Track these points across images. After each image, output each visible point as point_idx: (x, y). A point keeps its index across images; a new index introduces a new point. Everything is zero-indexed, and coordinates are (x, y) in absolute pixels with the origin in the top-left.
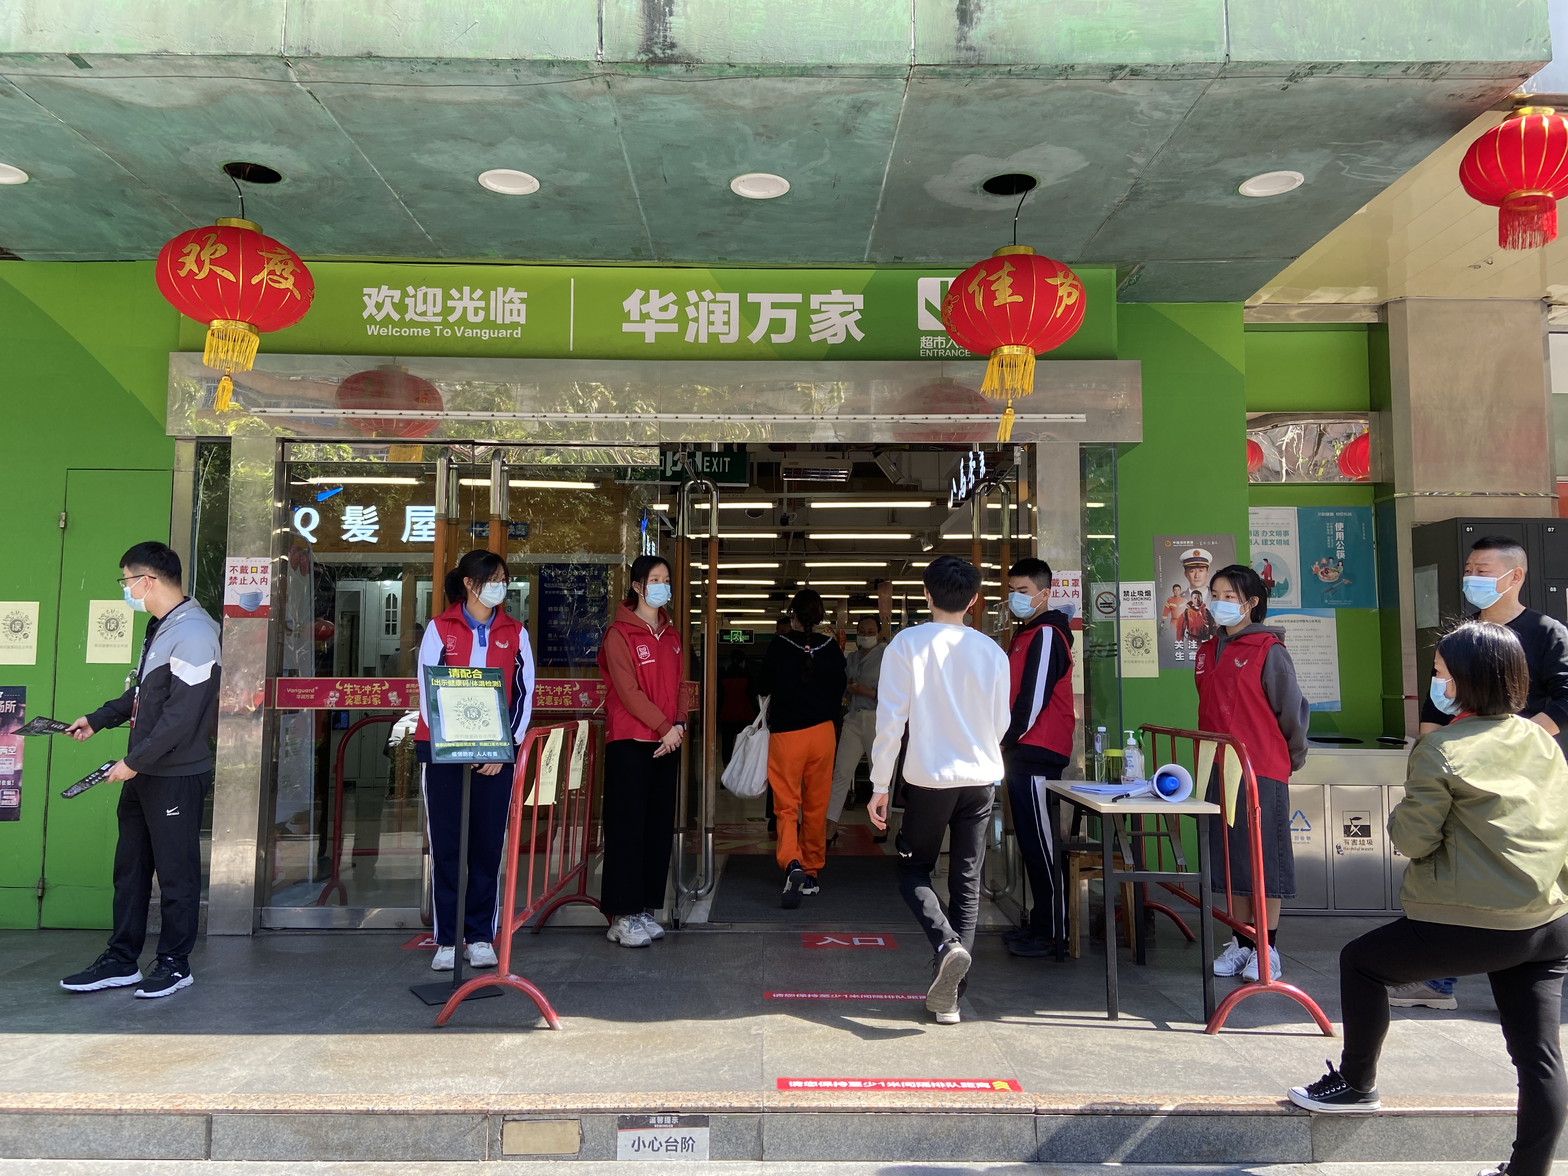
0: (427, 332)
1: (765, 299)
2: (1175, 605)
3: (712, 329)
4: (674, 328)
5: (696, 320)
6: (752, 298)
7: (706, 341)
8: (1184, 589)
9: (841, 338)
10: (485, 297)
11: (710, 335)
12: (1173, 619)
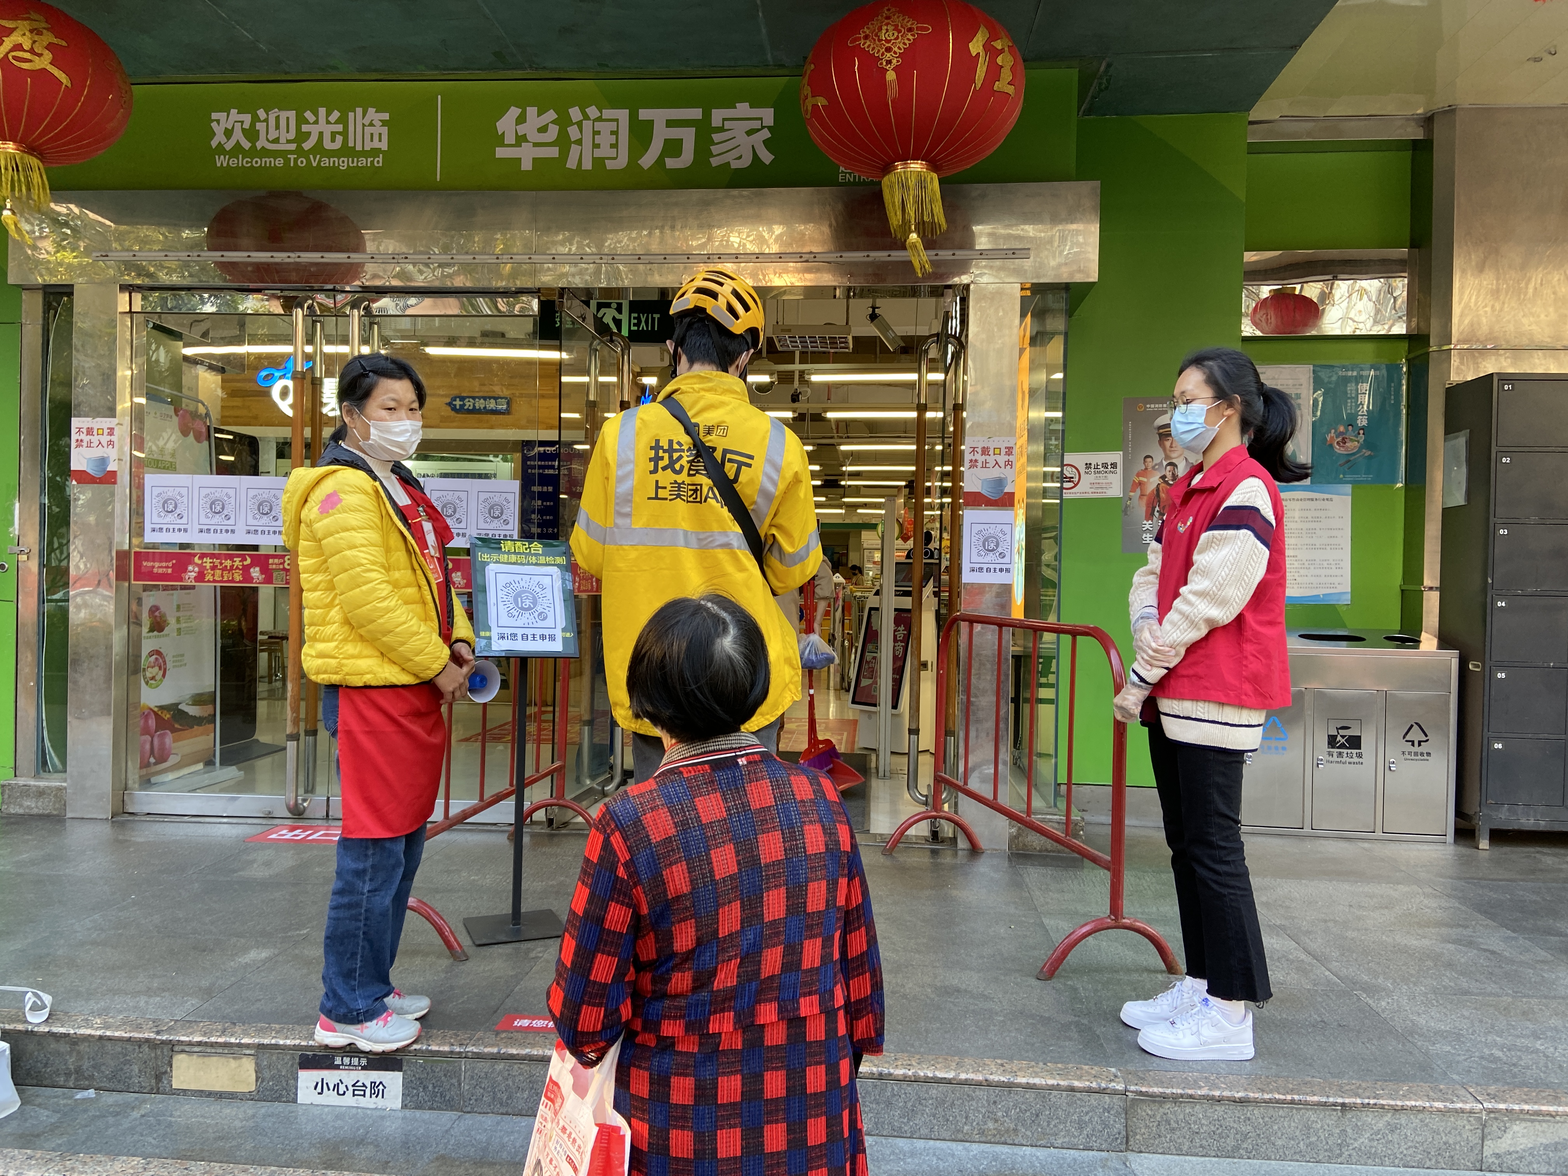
0: (279, 162)
1: (658, 116)
2: (1145, 480)
3: (598, 153)
4: (553, 152)
5: (579, 142)
6: (644, 114)
7: (590, 168)
8: (1157, 461)
9: (746, 162)
10: (343, 120)
11: (594, 159)
12: (1142, 495)
